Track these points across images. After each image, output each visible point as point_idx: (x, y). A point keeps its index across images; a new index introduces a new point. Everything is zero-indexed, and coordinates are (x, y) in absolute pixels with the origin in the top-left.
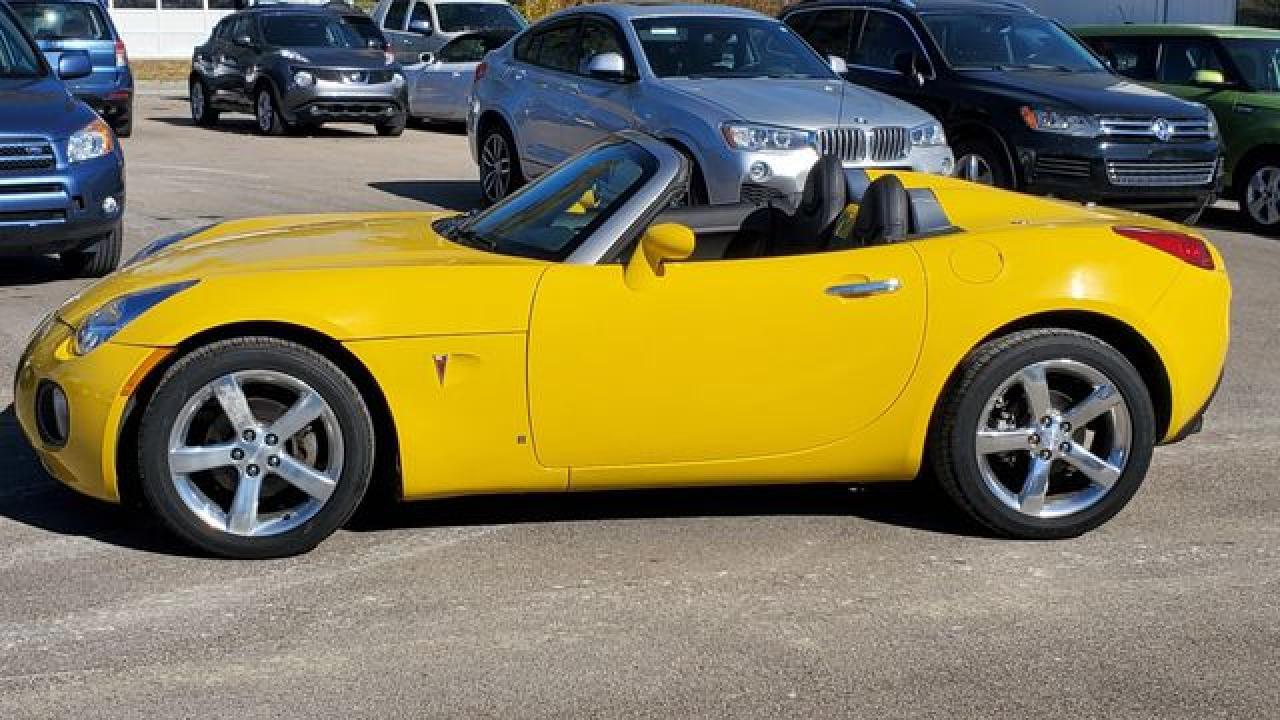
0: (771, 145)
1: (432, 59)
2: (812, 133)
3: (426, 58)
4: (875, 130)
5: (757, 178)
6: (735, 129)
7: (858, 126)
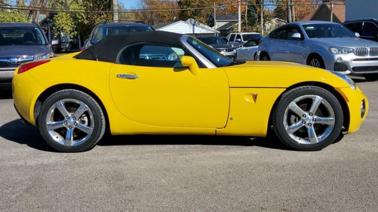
0: (342, 53)
1: (242, 46)
2: (353, 50)
3: (241, 46)
4: (370, 48)
5: (338, 61)
6: (332, 49)
7: (365, 47)
